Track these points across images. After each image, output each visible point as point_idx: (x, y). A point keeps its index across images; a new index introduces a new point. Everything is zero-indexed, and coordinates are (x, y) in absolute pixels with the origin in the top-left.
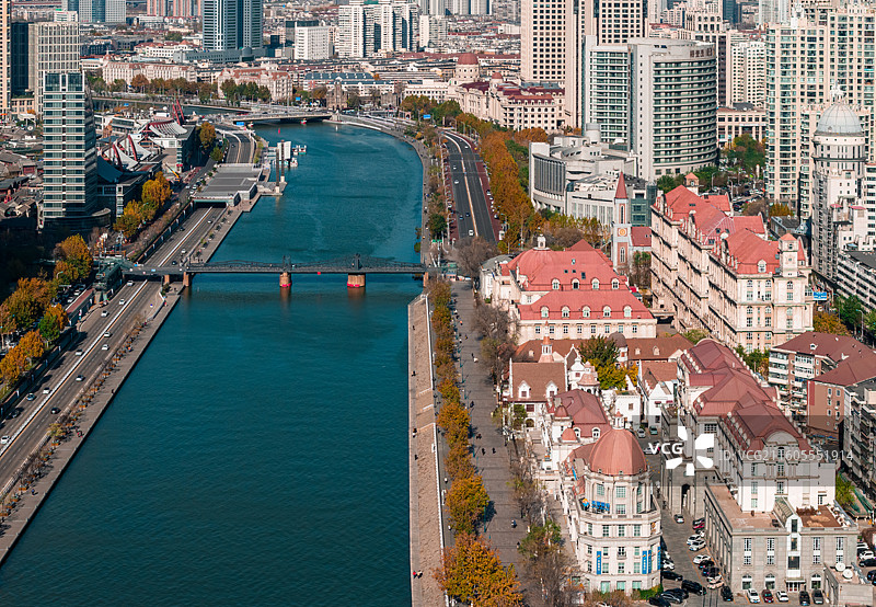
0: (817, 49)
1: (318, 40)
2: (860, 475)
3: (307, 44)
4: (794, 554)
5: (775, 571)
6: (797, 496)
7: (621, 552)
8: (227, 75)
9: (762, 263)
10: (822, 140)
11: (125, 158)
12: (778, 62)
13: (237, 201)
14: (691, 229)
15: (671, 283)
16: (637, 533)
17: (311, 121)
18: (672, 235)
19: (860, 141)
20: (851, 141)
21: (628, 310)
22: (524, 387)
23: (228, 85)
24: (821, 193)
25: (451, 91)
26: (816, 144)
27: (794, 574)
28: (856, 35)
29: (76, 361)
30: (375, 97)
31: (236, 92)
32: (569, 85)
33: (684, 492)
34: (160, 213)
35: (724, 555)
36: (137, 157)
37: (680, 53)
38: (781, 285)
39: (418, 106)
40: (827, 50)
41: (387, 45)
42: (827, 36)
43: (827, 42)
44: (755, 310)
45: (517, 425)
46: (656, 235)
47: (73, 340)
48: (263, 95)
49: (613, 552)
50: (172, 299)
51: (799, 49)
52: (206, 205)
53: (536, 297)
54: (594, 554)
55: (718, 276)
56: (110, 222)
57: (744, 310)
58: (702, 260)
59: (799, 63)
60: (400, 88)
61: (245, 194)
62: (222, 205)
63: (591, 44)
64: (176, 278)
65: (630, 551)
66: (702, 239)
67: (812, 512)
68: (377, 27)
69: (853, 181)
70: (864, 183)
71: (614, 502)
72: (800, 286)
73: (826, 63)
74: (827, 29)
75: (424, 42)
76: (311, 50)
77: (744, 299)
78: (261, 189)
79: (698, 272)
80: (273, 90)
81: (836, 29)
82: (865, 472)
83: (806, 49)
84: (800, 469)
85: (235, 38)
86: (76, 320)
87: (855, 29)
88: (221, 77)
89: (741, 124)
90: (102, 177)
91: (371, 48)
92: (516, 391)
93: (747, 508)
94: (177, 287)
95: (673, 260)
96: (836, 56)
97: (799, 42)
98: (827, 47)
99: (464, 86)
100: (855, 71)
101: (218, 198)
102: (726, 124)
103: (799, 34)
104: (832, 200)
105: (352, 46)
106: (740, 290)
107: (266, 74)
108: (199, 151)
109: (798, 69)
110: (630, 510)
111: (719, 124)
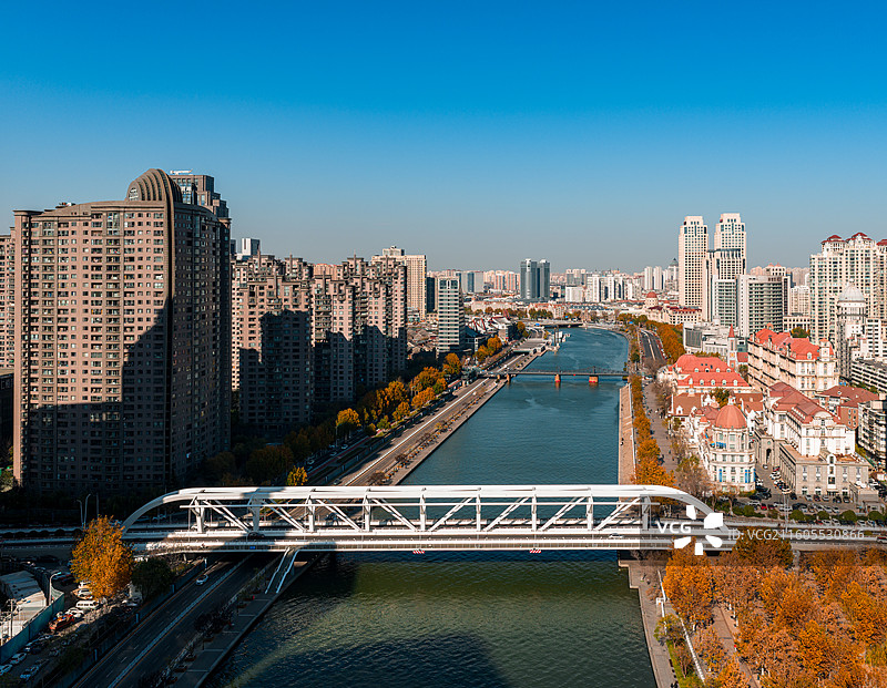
0: (838, 268)
1: (577, 293)
2: (869, 448)
3: (571, 294)
4: (832, 476)
5: (821, 485)
6: (832, 446)
7: (733, 470)
8: (531, 306)
9: (810, 354)
10: (842, 305)
11: (479, 329)
12: (816, 275)
13: (535, 352)
14: (769, 345)
15: (759, 377)
16: (742, 460)
17: (573, 326)
18: (760, 352)
19: (864, 305)
20: (858, 305)
21: (735, 382)
22: (680, 408)
23: (532, 311)
24: (842, 333)
25: (643, 312)
26: (838, 307)
27: (832, 487)
28: (860, 259)
29: (450, 406)
30: (605, 317)
31: (536, 315)
32: (704, 307)
33: (768, 454)
34: (496, 353)
35: (791, 478)
36: (486, 329)
37: (763, 279)
38: (821, 365)
39: (625, 318)
40: (844, 268)
41: (611, 297)
42: (844, 261)
43: (844, 263)
44: (806, 379)
45: (676, 428)
46: (750, 354)
47: (451, 398)
48: (550, 315)
49: (728, 470)
50: (500, 385)
51: (828, 268)
52: (520, 353)
53: (686, 376)
54: (718, 471)
55: (785, 364)
56: (472, 354)
57: (800, 379)
58: (776, 359)
59: (828, 275)
60: (617, 311)
61: (538, 350)
62: (527, 353)
63: (715, 278)
64: (503, 377)
65: (738, 470)
66: (776, 349)
67: (842, 456)
68: (606, 288)
69: (860, 326)
70: (866, 328)
71: (729, 443)
72: (831, 367)
73: (844, 275)
74: (844, 257)
75: (630, 298)
76: (574, 297)
77: (800, 373)
78: (547, 348)
79: (774, 366)
80: (554, 313)
81: (849, 257)
82: (871, 446)
83: (832, 268)
84: (834, 433)
85: (536, 293)
86: (452, 390)
87: (859, 256)
88: (528, 308)
89: (796, 323)
90: (467, 335)
91: (603, 298)
92: (675, 411)
93: (804, 453)
94: (503, 381)
95: (760, 364)
96: (849, 271)
97: (828, 264)
98: (844, 267)
99: (651, 308)
100: (860, 279)
101: (525, 350)
102: (788, 323)
103: (828, 260)
104: (848, 336)
105: (593, 296)
106: (797, 369)
107: (551, 306)
108: (516, 333)
109: (828, 279)
110: (738, 448)
111: (784, 323)
